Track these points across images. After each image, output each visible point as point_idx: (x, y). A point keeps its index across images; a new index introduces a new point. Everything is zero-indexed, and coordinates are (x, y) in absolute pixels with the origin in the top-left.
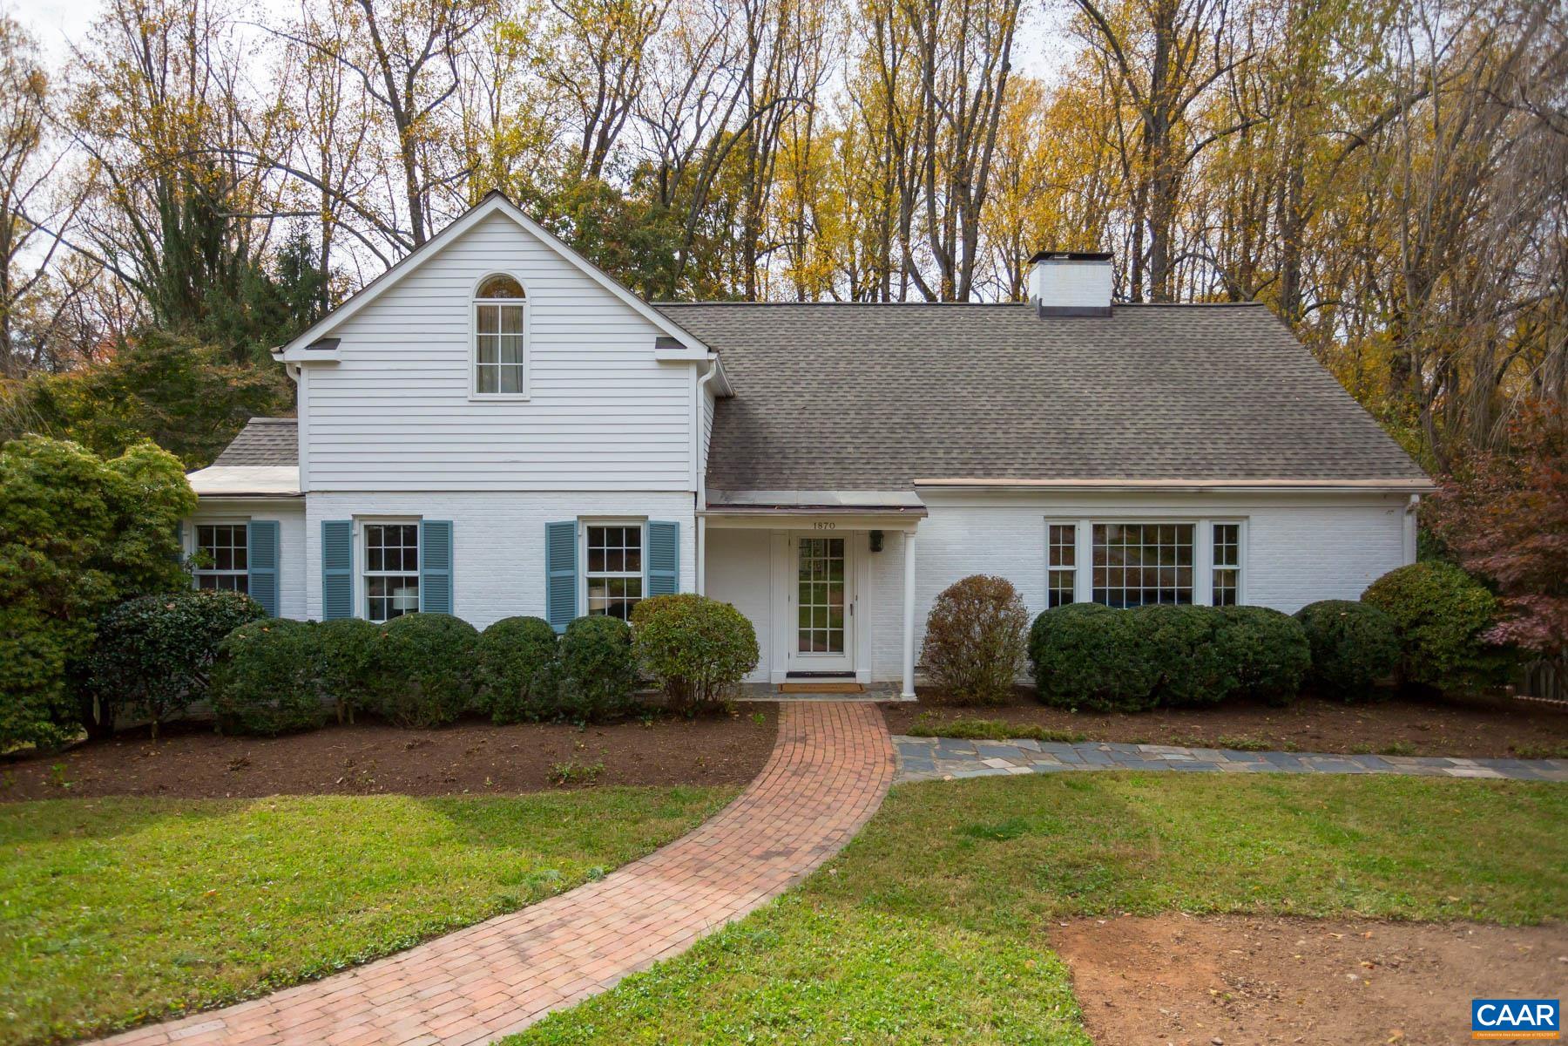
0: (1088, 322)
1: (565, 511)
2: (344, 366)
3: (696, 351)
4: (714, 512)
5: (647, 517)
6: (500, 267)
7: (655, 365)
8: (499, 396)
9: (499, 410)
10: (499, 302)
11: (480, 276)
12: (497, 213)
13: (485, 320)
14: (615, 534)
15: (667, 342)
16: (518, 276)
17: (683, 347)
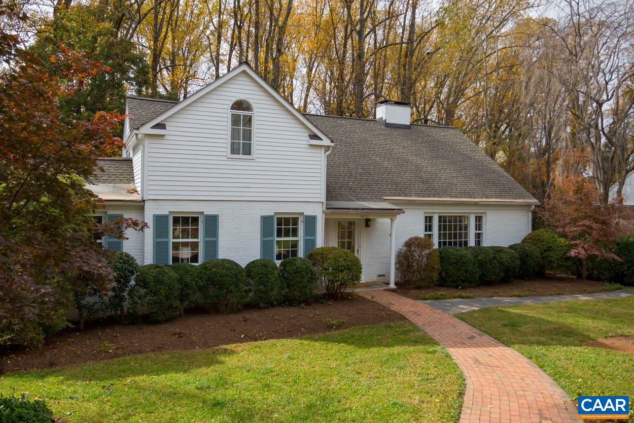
0: (403, 130)
1: (269, 211)
2: (166, 137)
3: (326, 142)
4: (329, 211)
5: (303, 213)
6: (242, 97)
7: (307, 146)
8: (241, 156)
9: (241, 163)
10: (242, 113)
11: (234, 100)
12: (244, 72)
13: (235, 121)
14: (287, 221)
15: (314, 137)
16: (251, 101)
17: (320, 139)
